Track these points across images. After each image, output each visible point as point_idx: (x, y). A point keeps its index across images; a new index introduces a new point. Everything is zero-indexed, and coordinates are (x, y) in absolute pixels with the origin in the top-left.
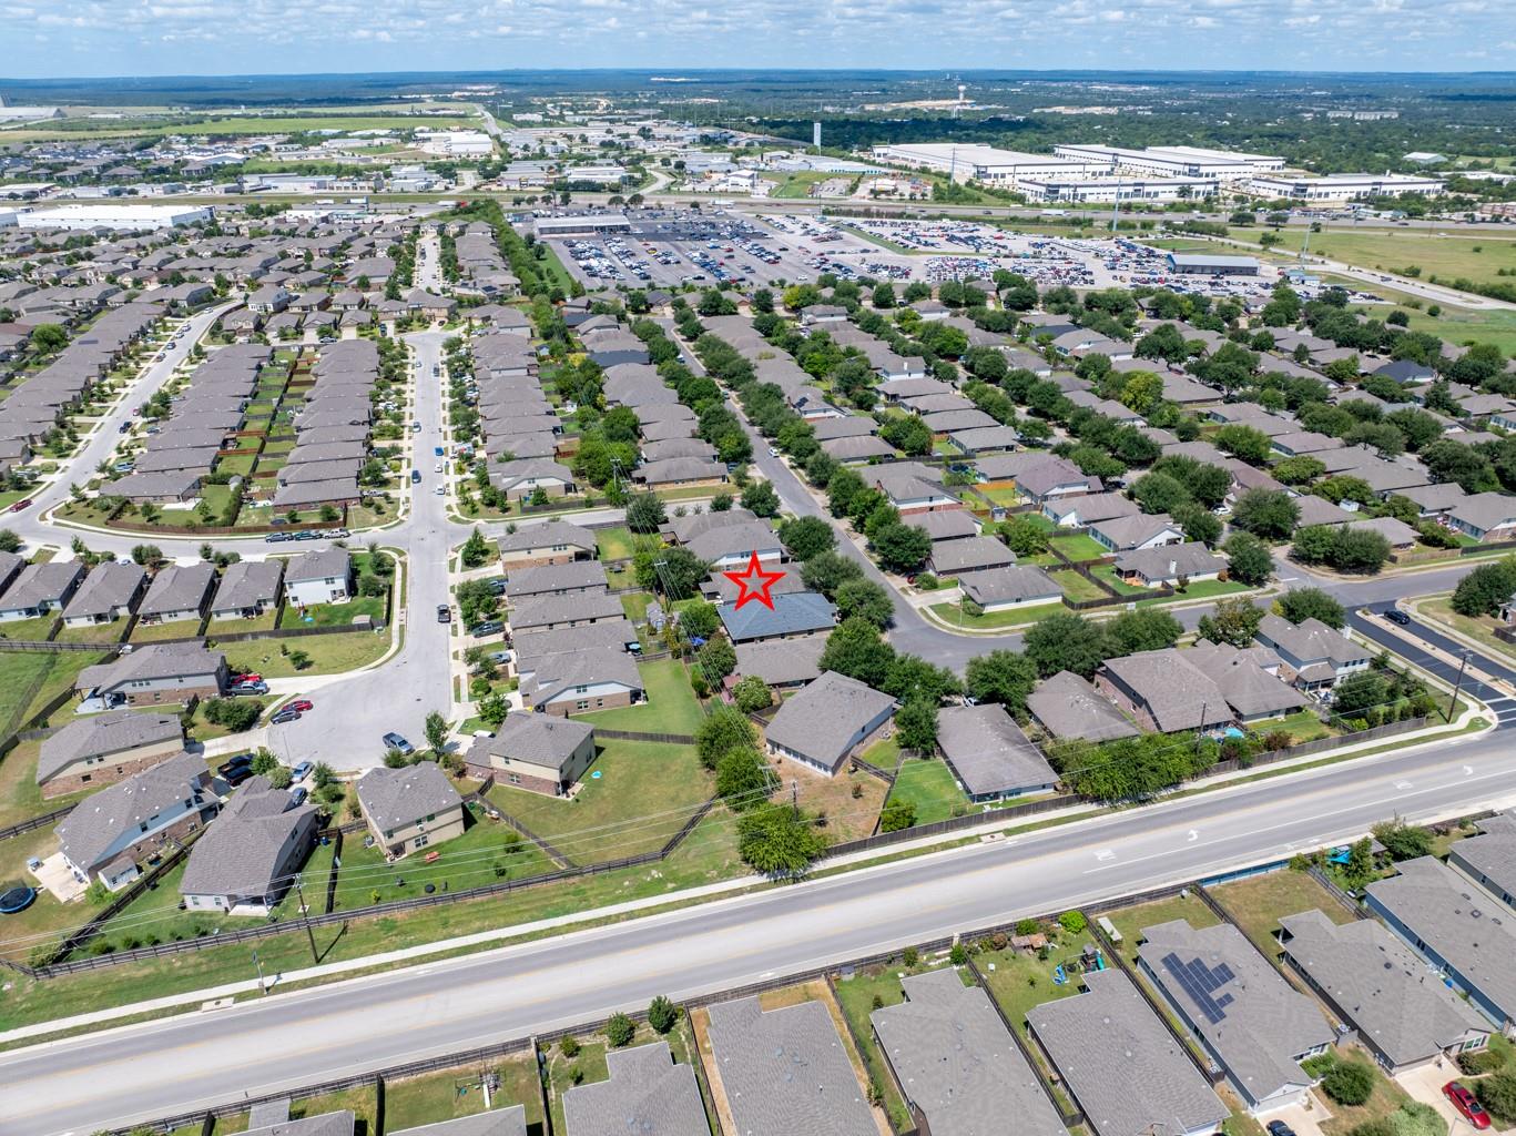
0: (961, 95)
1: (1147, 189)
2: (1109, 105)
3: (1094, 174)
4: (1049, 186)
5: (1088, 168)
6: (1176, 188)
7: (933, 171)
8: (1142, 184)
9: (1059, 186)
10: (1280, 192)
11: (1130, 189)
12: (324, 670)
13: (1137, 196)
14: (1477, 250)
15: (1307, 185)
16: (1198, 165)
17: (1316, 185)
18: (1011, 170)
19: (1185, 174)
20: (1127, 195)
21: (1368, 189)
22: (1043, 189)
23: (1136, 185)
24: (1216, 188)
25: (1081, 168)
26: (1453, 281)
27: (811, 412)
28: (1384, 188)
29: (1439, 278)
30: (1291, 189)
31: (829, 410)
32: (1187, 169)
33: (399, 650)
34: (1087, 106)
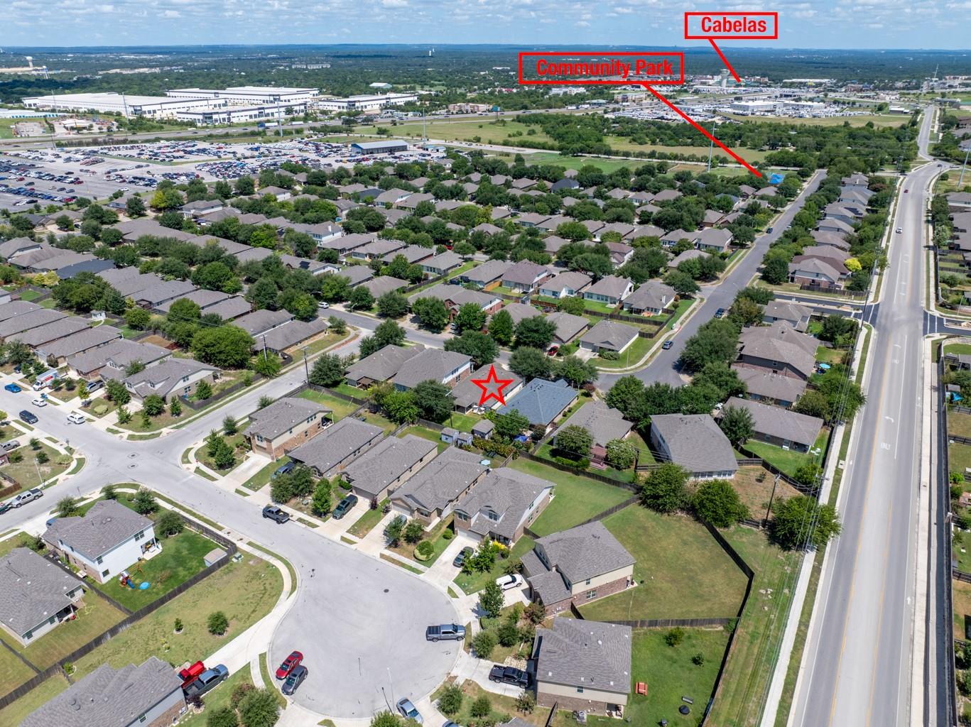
0: (31, 64)
1: (267, 111)
2: (151, 67)
3: (215, 106)
4: (204, 114)
5: (210, 102)
6: (283, 109)
7: (103, 112)
8: (263, 108)
9: (212, 114)
10: (339, 107)
11: (257, 112)
12: (249, 619)
13: (262, 116)
14: (481, 127)
15: (355, 102)
16: (278, 95)
17: (359, 101)
18: (159, 107)
19: (271, 102)
20: (255, 116)
21: (384, 102)
22: (201, 117)
23: (259, 109)
24: (305, 108)
25: (205, 102)
26: (502, 142)
27: (316, 270)
28: (392, 101)
29: (493, 141)
30: (346, 105)
31: (327, 267)
32: (272, 98)
33: (287, 564)
34: (136, 68)
